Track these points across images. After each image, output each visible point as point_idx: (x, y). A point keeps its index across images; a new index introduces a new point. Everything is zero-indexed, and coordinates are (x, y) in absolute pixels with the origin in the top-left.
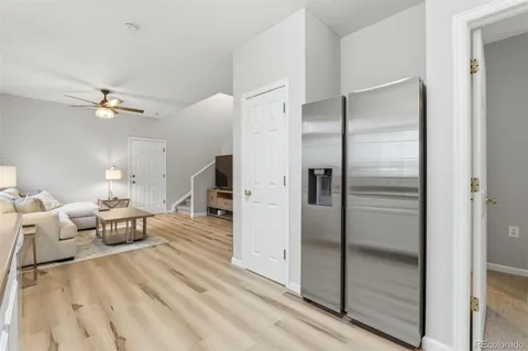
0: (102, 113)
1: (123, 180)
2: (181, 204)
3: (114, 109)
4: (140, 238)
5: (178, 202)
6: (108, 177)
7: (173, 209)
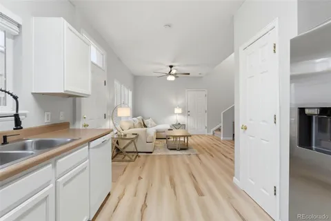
0: (171, 78)
1: (183, 114)
2: (216, 130)
3: (175, 75)
4: (184, 148)
5: (215, 129)
6: (175, 112)
7: (212, 133)
